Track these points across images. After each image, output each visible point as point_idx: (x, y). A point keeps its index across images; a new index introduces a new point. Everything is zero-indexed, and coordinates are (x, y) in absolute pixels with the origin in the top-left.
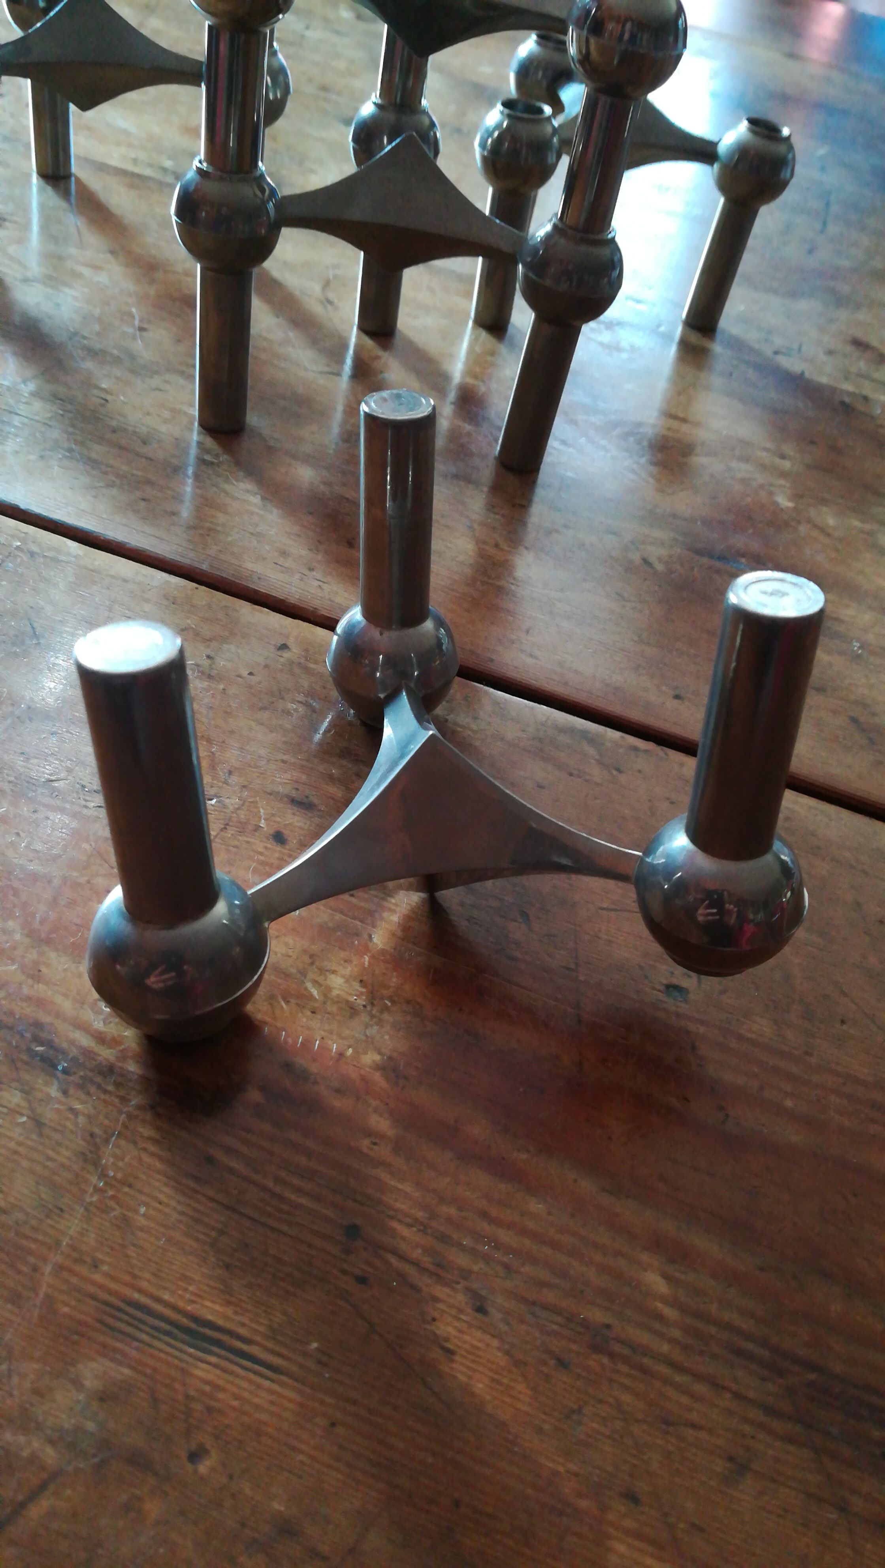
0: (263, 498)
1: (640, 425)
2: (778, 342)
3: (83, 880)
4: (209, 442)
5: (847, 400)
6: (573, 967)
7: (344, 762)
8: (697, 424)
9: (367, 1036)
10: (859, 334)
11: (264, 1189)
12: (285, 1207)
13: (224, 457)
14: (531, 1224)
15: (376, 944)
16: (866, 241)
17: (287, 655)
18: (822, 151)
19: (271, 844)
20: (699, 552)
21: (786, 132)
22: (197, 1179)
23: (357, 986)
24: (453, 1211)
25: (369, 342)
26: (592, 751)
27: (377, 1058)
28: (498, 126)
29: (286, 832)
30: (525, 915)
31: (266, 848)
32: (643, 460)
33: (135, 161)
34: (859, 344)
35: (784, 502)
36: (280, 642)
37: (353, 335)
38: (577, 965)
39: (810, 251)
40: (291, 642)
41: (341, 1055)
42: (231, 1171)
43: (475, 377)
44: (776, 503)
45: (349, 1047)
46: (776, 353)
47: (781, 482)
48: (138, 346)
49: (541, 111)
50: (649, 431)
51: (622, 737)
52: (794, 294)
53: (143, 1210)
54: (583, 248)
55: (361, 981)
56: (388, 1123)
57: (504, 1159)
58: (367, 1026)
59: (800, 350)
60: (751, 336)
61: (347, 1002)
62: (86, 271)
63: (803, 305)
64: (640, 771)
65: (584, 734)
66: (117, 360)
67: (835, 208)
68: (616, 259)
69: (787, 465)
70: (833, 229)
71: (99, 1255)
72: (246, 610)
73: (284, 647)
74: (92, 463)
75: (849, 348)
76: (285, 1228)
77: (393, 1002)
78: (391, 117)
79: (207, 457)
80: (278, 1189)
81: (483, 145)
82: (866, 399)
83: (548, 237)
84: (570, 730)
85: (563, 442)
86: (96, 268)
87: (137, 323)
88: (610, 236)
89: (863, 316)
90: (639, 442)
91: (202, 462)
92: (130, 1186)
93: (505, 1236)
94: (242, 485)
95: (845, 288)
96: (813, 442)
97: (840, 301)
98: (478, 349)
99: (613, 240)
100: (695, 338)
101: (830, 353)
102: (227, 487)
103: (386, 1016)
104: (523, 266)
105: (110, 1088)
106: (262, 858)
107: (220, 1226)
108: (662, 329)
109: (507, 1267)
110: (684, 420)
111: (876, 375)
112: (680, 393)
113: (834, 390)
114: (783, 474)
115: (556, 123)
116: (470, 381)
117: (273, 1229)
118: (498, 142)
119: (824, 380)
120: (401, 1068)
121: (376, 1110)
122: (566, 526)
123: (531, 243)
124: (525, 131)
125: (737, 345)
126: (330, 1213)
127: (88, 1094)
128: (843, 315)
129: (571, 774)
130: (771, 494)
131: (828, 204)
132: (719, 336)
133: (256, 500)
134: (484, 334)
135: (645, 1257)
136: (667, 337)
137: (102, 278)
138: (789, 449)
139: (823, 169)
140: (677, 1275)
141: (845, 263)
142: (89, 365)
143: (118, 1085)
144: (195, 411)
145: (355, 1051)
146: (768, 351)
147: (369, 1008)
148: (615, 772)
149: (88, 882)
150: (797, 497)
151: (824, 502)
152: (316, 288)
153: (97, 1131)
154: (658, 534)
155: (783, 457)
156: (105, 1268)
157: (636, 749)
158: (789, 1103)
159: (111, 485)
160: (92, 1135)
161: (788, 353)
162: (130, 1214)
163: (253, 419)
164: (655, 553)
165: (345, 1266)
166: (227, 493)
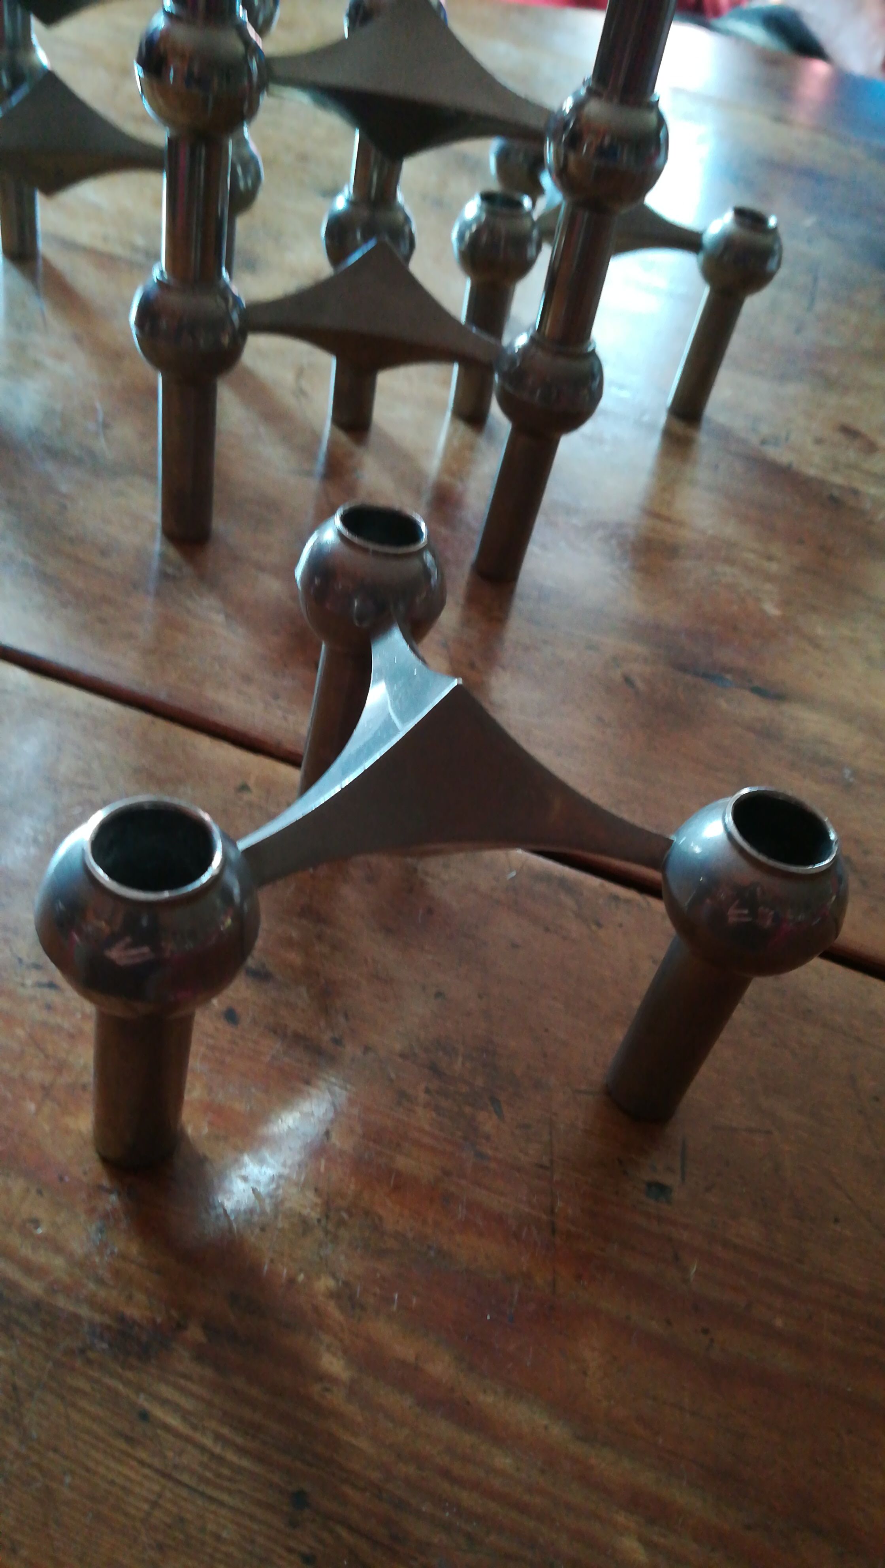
0: (227, 616)
1: (620, 525)
2: (765, 430)
3: (16, 1074)
4: (173, 553)
5: (836, 493)
6: (547, 1164)
7: (304, 922)
8: (681, 524)
9: (321, 1258)
10: (848, 420)
11: (203, 1449)
12: (226, 1471)
13: (188, 570)
14: (497, 1483)
15: (334, 1145)
16: (854, 318)
17: (246, 797)
18: (809, 221)
19: (222, 1024)
20: (683, 668)
21: (772, 222)
22: (129, 1440)
23: (310, 1195)
24: (411, 1470)
25: (343, 437)
26: (569, 902)
27: (331, 1283)
28: (477, 219)
29: (239, 1010)
30: (494, 1101)
31: (217, 1029)
32: (625, 565)
33: (105, 239)
34: (849, 432)
35: (772, 610)
36: (239, 782)
37: (327, 428)
38: (552, 1161)
39: (798, 330)
40: (251, 783)
41: (292, 1281)
42: (167, 1428)
43: (452, 474)
44: (763, 612)
45: (301, 1270)
46: (764, 442)
47: (768, 586)
48: (101, 445)
49: (520, 204)
50: (631, 533)
51: (602, 886)
52: (783, 378)
53: (68, 1479)
54: (562, 362)
55: (316, 1190)
56: (342, 1362)
57: (468, 1403)
58: (320, 1245)
59: (787, 439)
60: (738, 424)
61: (300, 1215)
62: (49, 362)
63: (791, 389)
64: (621, 925)
65: (563, 883)
66: (78, 462)
67: (823, 284)
68: (596, 369)
69: (774, 567)
70: (821, 306)
71: (18, 1537)
72: (204, 744)
73: (244, 788)
74: (46, 579)
75: (838, 437)
76: (225, 1497)
77: (351, 1215)
78: (365, 213)
79: (170, 570)
80: (218, 1450)
81: (461, 237)
82: (855, 492)
83: (525, 349)
84: (546, 877)
85: (544, 547)
86: (60, 357)
87: (100, 418)
88: (590, 349)
89: (851, 400)
90: (621, 545)
91: (164, 576)
92: (55, 1450)
93: (468, 1498)
94: (205, 602)
95: (834, 370)
96: (801, 542)
97: (829, 383)
98: (456, 443)
99: (593, 353)
100: (679, 427)
101: (819, 441)
102: (189, 604)
103: (343, 1233)
104: (499, 375)
105: (37, 1329)
106: (211, 1041)
107: (153, 1497)
108: (646, 418)
109: (470, 1537)
110: (668, 520)
111: (866, 466)
112: (663, 489)
113: (822, 483)
114: (769, 578)
115: (535, 216)
116: (447, 479)
117: (211, 1499)
118: (476, 237)
119: (812, 472)
120: (358, 1296)
121: (329, 1347)
122: (545, 642)
123: (509, 353)
124: (503, 226)
125: (725, 435)
126: (276, 1478)
127: (12, 1337)
128: (832, 400)
129: (547, 930)
130: (758, 600)
131: (815, 280)
132: (704, 425)
133: (220, 618)
134: (462, 427)
135: (621, 1518)
136: (649, 427)
137: (65, 369)
138: (776, 549)
139: (809, 241)
140: (655, 1538)
141: (833, 342)
142: (50, 467)
143: (44, 1325)
144: (157, 518)
145: (308, 1277)
146: (754, 440)
147: (324, 1222)
148: (594, 927)
149: (22, 1076)
150: (785, 603)
151: (814, 609)
152: (288, 377)
153: (20, 1383)
154: (640, 649)
155: (770, 558)
156: (24, 1553)
157: (616, 898)
158: (779, 1323)
159: (64, 605)
160: (15, 1388)
161: (776, 441)
162: (54, 1485)
163: (219, 524)
164: (636, 669)
165: (292, 1543)
166: (189, 611)
